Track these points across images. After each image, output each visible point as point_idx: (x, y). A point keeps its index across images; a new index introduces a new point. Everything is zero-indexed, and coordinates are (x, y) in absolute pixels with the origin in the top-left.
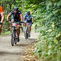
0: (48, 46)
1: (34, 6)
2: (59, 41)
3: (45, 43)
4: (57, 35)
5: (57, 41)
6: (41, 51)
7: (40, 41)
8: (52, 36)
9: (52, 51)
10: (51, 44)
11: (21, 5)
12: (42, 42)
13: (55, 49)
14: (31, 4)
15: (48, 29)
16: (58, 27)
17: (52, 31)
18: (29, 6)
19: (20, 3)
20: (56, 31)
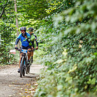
0: (56, 85)
1: (35, 22)
2: (74, 79)
3: (52, 81)
4: (72, 69)
5: (71, 78)
6: (45, 95)
7: (44, 77)
8: (64, 70)
9: (63, 94)
10: (62, 83)
11: (14, 21)
12: (47, 80)
13: (68, 91)
14: (30, 20)
15: (57, 59)
16: (72, 55)
17: (63, 62)
18: (26, 22)
19: (13, 17)
20: (70, 63)
